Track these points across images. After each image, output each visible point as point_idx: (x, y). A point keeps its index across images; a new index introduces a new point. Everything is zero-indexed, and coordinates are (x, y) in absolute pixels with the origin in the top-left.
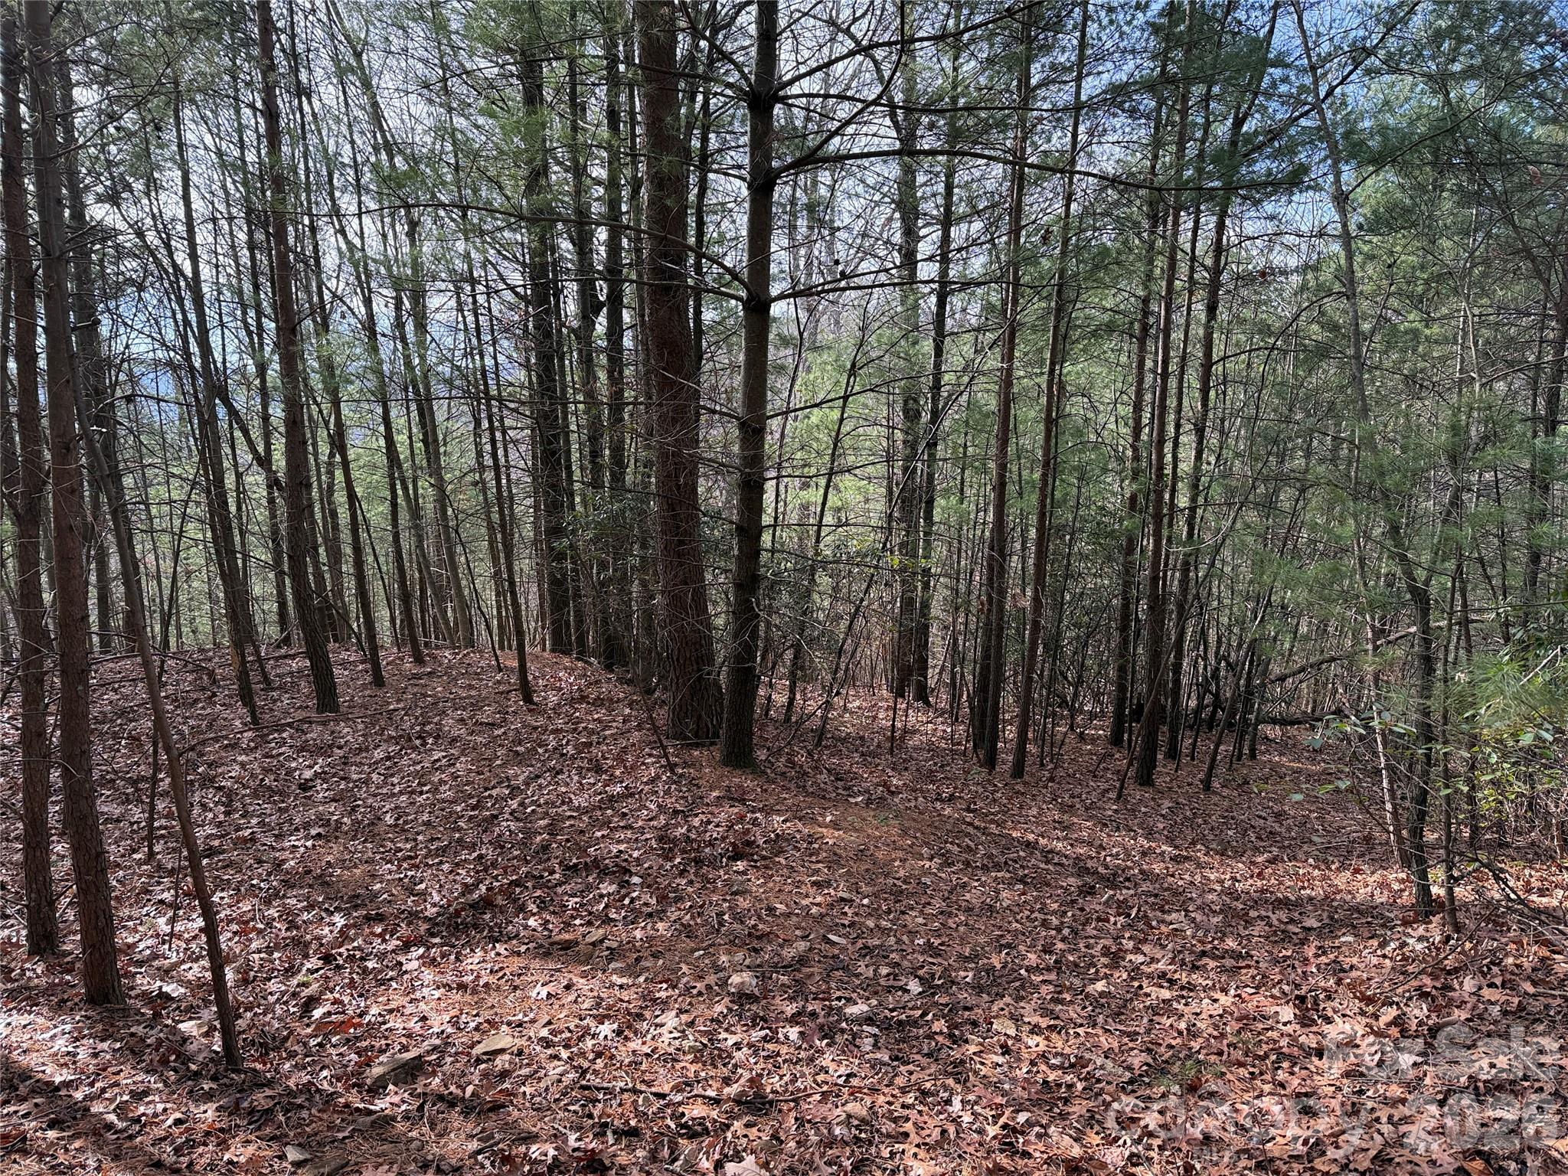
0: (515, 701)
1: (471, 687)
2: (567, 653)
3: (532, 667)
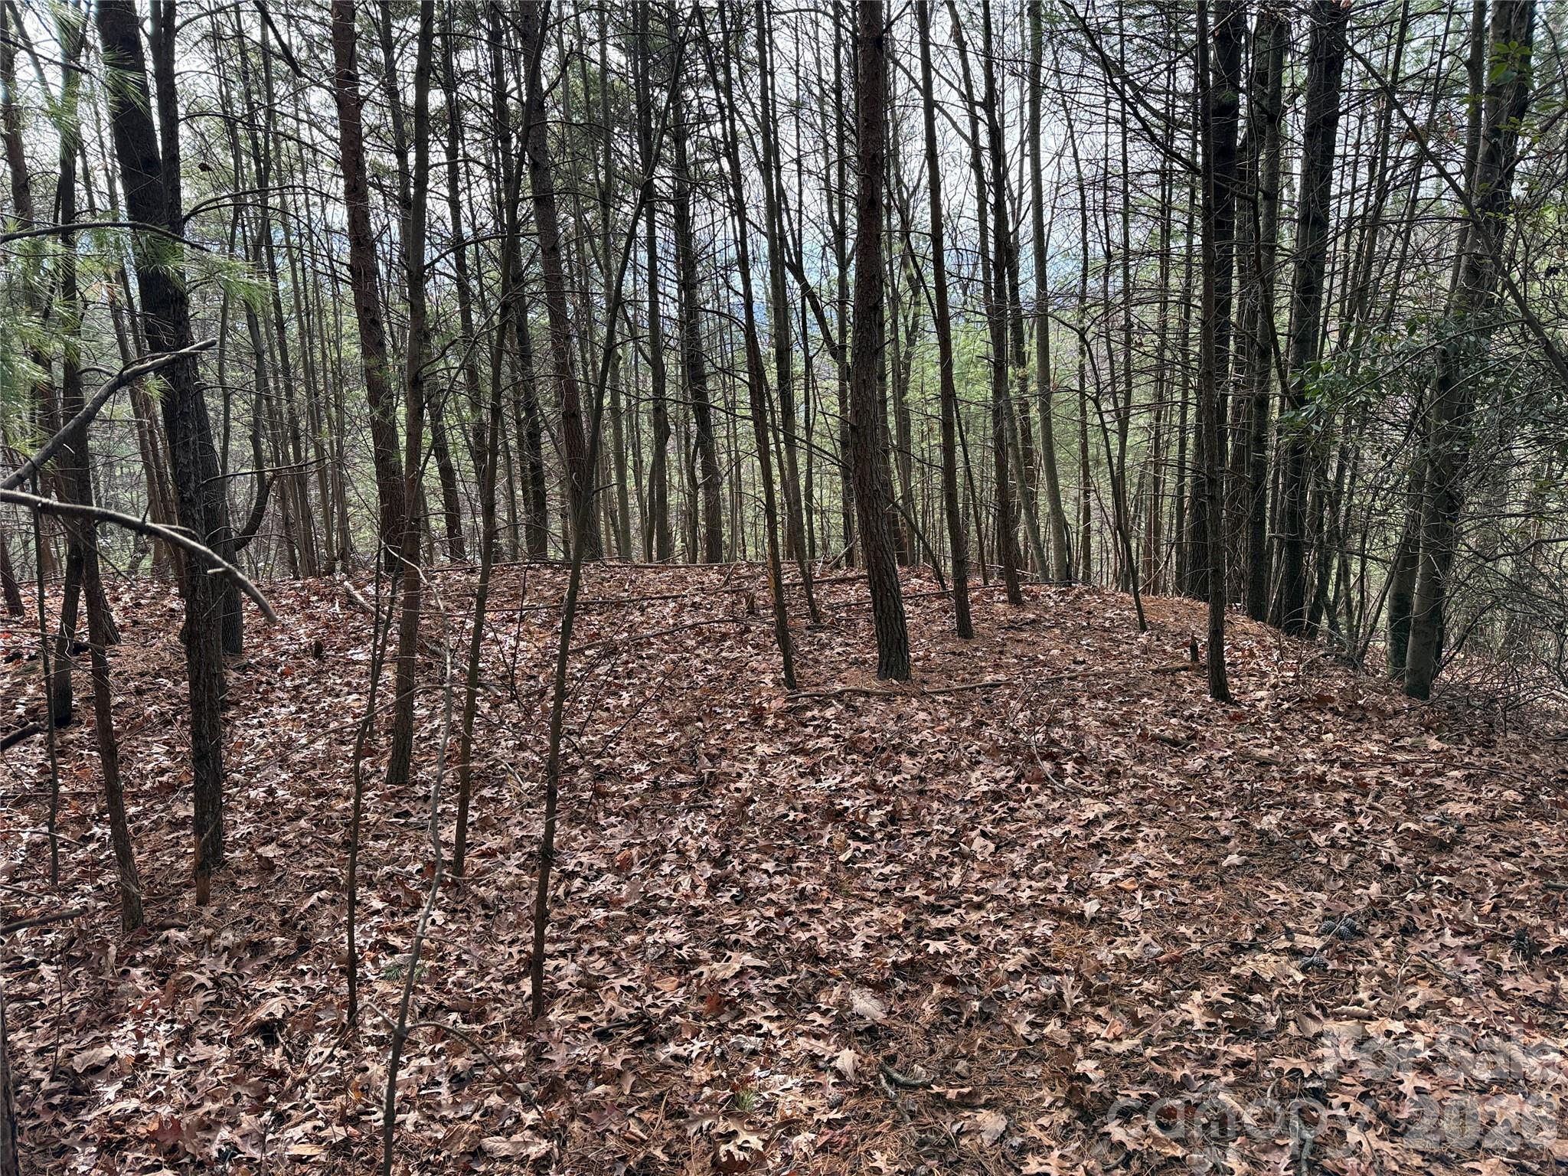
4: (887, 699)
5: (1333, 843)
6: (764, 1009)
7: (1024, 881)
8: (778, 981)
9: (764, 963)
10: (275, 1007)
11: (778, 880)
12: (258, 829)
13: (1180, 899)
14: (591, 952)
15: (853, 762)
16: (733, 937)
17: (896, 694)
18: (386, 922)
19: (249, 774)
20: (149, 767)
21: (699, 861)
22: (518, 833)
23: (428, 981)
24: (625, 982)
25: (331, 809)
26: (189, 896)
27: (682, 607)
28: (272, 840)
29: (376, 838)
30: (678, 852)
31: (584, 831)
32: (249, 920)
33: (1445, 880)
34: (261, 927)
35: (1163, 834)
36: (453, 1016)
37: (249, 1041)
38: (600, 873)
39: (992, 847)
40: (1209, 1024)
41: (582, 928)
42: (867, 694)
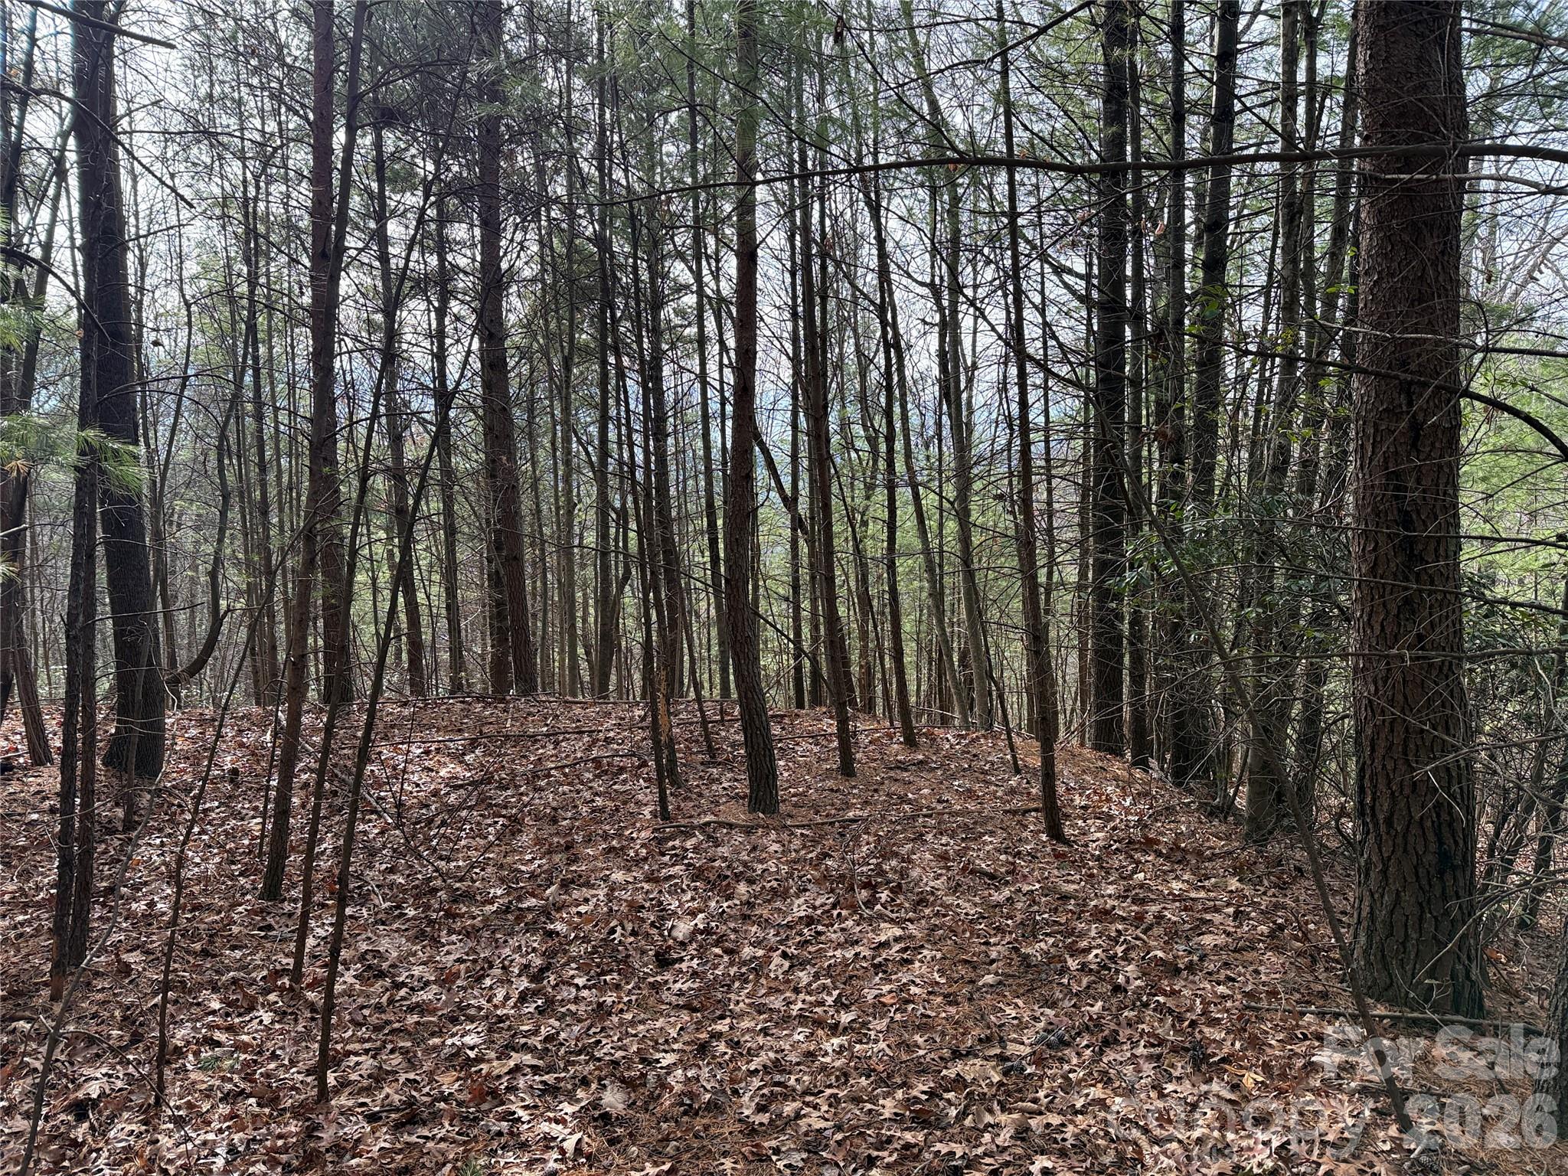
0: (1033, 834)
1: (970, 794)
2: (1118, 753)
3: (1065, 771)
4: (748, 831)
5: (1084, 968)
6: (523, 1100)
7: (802, 996)
8: (546, 1078)
9: (541, 1063)
10: (93, 1090)
11: (585, 993)
12: (128, 938)
13: (929, 1012)
14: (392, 1051)
15: (696, 889)
16: (523, 1041)
17: (758, 826)
18: (218, 1020)
19: (136, 888)
20: (46, 881)
21: (519, 975)
22: (364, 947)
23: (238, 1072)
24: (411, 1076)
25: (201, 921)
26: (46, 993)
27: (594, 742)
28: (138, 947)
29: (233, 948)
30: (504, 968)
31: (424, 947)
32: (95, 1016)
33: (1161, 999)
34: (102, 1022)
35: (939, 955)
36: (252, 1101)
37: (63, 1117)
38: (427, 983)
39: (787, 964)
40: (896, 1114)
41: (393, 1032)
42: (731, 826)
